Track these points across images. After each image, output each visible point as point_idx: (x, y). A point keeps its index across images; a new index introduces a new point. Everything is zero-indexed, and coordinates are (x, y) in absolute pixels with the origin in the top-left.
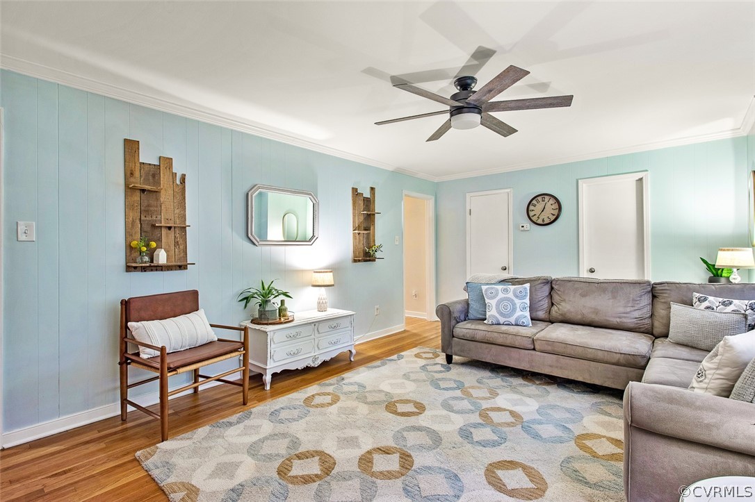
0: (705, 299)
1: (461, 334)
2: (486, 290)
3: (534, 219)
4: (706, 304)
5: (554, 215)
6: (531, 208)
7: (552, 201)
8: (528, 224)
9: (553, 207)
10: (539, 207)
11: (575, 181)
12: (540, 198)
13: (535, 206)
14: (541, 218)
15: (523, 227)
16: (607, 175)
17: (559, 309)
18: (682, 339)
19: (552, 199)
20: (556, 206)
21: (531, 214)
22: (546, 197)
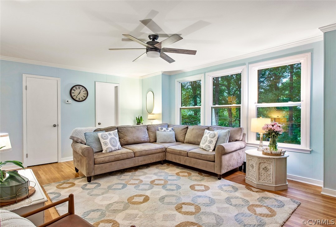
0: (163, 129)
1: (101, 161)
2: (102, 136)
3: (74, 97)
4: (163, 130)
5: (85, 97)
6: (73, 91)
7: (84, 90)
8: (71, 101)
9: (84, 92)
10: (77, 91)
11: (94, 82)
12: (77, 87)
13: (75, 90)
14: (78, 97)
15: (68, 101)
16: (106, 82)
17: (124, 139)
18: (162, 141)
19: (84, 88)
20: (86, 92)
21: (73, 95)
22: (81, 87)
